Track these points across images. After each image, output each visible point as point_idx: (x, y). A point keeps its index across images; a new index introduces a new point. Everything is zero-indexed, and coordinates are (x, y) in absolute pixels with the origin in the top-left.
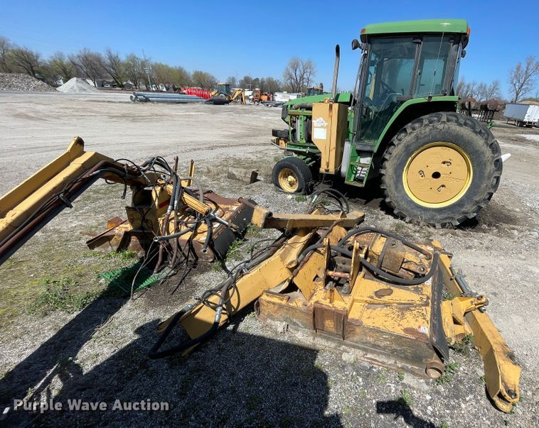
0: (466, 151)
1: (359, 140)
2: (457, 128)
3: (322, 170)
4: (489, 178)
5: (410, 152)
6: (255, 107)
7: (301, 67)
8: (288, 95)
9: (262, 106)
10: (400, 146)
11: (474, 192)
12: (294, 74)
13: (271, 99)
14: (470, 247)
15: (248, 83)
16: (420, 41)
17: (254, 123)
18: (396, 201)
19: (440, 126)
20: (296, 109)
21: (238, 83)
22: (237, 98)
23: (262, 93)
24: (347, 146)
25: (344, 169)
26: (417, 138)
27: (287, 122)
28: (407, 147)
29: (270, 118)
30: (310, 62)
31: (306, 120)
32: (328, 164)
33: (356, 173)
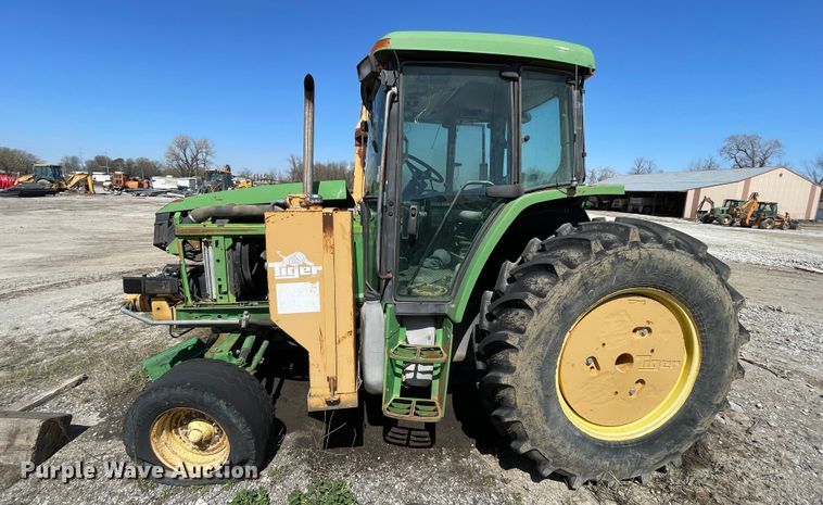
3: (316, 401)
5: (569, 321)
6: (113, 198)
7: (193, 147)
8: (174, 180)
9: (126, 196)
10: (547, 312)
11: (712, 386)
13: (146, 185)
15: (100, 164)
16: (516, 75)
17: (105, 227)
19: (633, 254)
20: (199, 221)
21: (82, 164)
22: (78, 184)
23: (127, 177)
25: (375, 374)
26: (585, 285)
29: (141, 215)
31: (233, 247)
32: (333, 383)
33: (403, 374)
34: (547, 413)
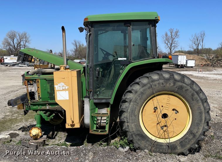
12: (12, 42)
30: (25, 34)
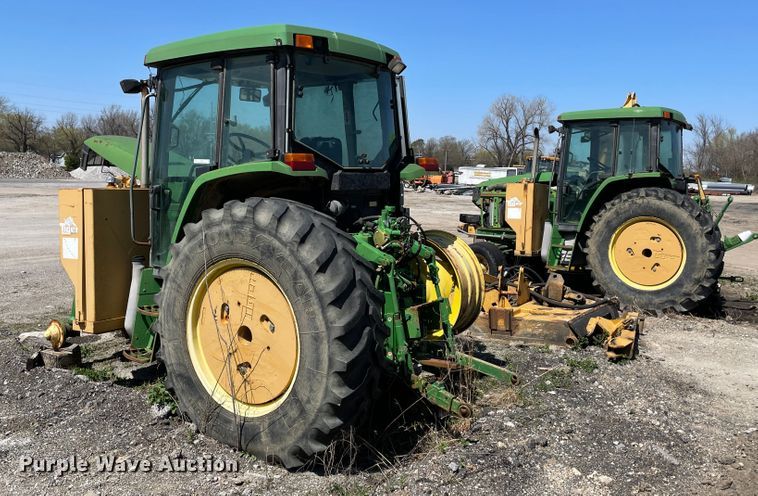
0: (672, 225)
1: (561, 220)
2: (658, 202)
3: (517, 252)
4: (703, 252)
5: (612, 229)
6: (419, 195)
7: (520, 115)
8: (486, 171)
10: (600, 223)
12: (502, 129)
13: (450, 179)
14: (689, 329)
16: (616, 125)
18: (605, 284)
19: (639, 201)
20: (490, 190)
24: (548, 226)
25: (545, 252)
26: (617, 213)
27: (478, 206)
28: (608, 223)
31: (500, 202)
32: (524, 245)
33: (560, 259)
34: (602, 267)
